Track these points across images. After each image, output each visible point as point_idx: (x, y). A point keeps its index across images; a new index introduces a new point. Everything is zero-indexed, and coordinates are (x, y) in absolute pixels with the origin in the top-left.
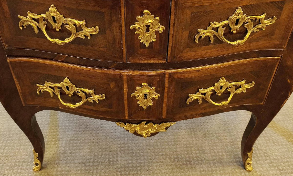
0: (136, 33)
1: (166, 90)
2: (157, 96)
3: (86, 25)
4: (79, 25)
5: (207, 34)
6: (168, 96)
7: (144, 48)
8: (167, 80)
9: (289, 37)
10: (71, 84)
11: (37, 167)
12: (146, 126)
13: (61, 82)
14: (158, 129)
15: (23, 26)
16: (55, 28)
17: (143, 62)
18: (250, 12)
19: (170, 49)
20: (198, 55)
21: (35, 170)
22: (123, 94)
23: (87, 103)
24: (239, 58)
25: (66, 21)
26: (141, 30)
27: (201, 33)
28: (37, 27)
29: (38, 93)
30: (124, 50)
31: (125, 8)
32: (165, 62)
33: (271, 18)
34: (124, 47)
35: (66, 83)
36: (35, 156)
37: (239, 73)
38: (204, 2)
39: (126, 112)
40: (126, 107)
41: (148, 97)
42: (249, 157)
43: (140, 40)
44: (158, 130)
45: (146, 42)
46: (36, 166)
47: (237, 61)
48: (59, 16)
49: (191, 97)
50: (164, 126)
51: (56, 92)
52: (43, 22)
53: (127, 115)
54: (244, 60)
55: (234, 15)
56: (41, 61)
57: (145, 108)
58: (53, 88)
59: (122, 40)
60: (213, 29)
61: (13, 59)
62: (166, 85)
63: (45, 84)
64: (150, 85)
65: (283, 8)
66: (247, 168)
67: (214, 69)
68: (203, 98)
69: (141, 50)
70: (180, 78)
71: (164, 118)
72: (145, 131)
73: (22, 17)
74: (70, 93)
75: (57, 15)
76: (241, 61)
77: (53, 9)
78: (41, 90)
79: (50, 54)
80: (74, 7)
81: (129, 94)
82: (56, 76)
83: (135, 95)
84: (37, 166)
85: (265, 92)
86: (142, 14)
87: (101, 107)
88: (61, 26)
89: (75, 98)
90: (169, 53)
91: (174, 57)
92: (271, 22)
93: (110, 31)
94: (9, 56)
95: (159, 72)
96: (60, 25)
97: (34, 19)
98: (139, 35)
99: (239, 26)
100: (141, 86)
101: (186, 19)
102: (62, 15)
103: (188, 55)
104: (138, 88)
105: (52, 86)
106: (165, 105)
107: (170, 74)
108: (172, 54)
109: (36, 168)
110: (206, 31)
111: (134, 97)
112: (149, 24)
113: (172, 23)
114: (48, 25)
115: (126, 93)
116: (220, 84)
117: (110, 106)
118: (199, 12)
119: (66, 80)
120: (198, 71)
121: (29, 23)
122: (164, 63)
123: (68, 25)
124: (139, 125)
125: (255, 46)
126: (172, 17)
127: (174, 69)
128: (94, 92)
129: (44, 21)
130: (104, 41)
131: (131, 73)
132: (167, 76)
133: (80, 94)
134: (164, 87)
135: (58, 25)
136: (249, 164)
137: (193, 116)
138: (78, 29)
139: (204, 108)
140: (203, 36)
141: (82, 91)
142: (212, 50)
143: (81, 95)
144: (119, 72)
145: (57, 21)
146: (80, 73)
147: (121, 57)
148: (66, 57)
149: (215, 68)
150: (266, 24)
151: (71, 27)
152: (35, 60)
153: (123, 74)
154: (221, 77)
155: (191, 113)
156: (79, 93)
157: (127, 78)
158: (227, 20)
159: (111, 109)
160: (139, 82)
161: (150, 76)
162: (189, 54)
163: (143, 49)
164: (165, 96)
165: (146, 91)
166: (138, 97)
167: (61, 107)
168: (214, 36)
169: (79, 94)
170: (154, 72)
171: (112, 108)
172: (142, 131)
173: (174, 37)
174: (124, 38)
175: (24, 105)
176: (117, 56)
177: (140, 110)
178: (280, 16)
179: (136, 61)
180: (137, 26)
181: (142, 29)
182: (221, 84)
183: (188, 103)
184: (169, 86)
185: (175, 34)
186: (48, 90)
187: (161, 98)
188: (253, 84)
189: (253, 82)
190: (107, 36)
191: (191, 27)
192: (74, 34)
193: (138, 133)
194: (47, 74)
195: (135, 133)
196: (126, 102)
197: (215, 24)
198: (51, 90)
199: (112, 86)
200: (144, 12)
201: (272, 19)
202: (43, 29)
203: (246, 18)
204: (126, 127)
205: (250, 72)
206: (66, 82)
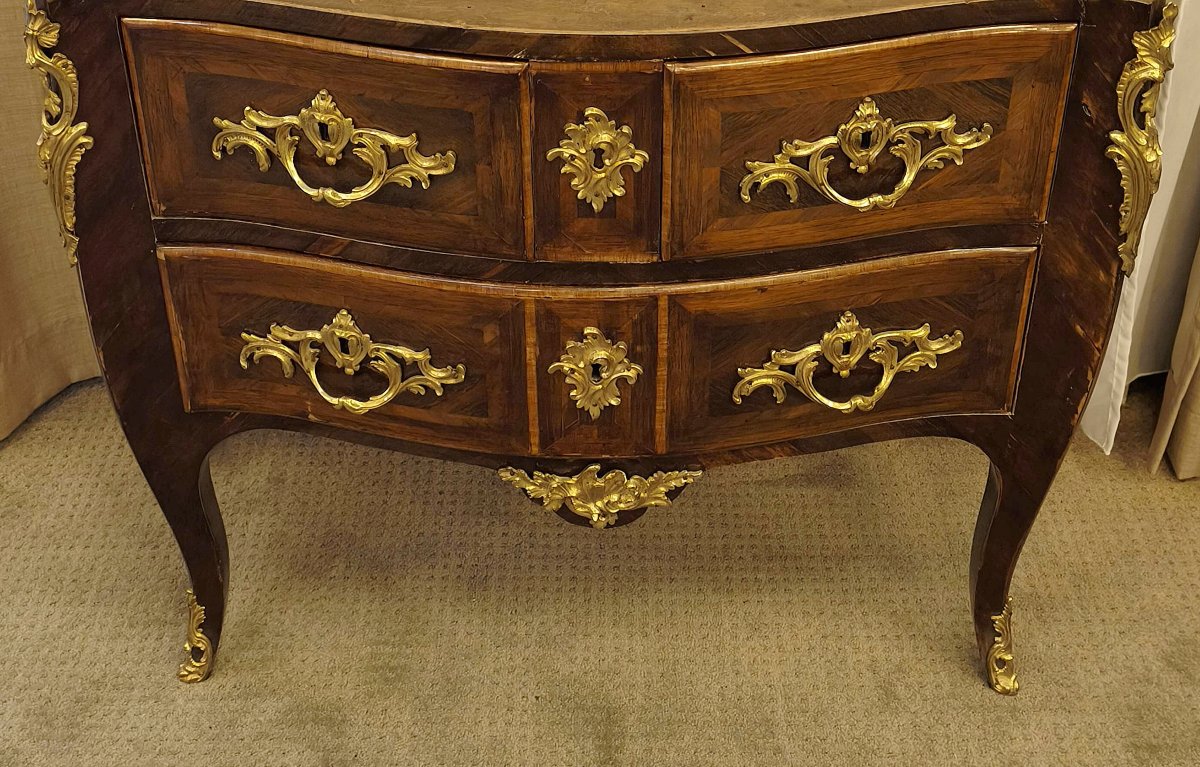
0: (563, 171)
1: (663, 353)
2: (632, 373)
3: (418, 149)
4: (396, 148)
5: (775, 176)
6: (669, 372)
7: (586, 216)
8: (663, 319)
9: (1048, 187)
10: (358, 330)
11: (198, 665)
12: (600, 483)
13: (325, 326)
14: (642, 495)
15: (224, 150)
16: (325, 157)
17: (586, 259)
18: (905, 110)
19: (666, 220)
20: (754, 239)
21: (189, 678)
22: (522, 365)
23: (403, 398)
24: (896, 251)
25: (360, 135)
26: (577, 162)
27: (757, 172)
28: (268, 151)
29: (244, 364)
30: (530, 223)
31: (533, 103)
32: (655, 259)
33: (975, 129)
34: (530, 211)
35: (341, 327)
36: (195, 615)
37: (902, 299)
38: (756, 86)
39: (534, 429)
40: (533, 412)
41: (604, 375)
42: (999, 635)
43: (578, 192)
44: (644, 500)
45: (594, 197)
46: (194, 663)
47: (887, 262)
48: (339, 120)
49: (747, 379)
50: (665, 486)
51: (303, 360)
52: (289, 138)
53: (535, 440)
54: (916, 257)
55: (853, 120)
56: (267, 256)
57: (595, 412)
58: (294, 346)
59: (522, 191)
60: (794, 160)
61: (177, 250)
62: (663, 334)
63: (270, 333)
64: (610, 334)
65: (1009, 100)
66: (998, 683)
67: (814, 284)
68: (786, 384)
69: (582, 223)
70: (706, 313)
71: (659, 452)
72: (599, 504)
73: (226, 123)
74: (350, 363)
75: (333, 120)
76: (905, 260)
77: (322, 103)
78: (252, 355)
79: (295, 236)
80: (386, 98)
81: (542, 365)
82: (309, 305)
83: (562, 367)
84: (199, 661)
85: (1009, 369)
86: (581, 118)
87: (451, 413)
88: (343, 152)
89: (367, 381)
90: (665, 232)
91: (682, 246)
92: (978, 140)
93: (490, 164)
94: (164, 242)
95: (639, 290)
96: (338, 148)
97: (260, 129)
98: (572, 176)
99: (874, 153)
100: (581, 337)
101: (710, 132)
102: (350, 119)
103: (725, 238)
104: (570, 344)
105: (294, 338)
106: (661, 405)
107: (673, 298)
108: (673, 235)
109: (193, 670)
110: (772, 166)
111: (560, 373)
112: (603, 146)
113: (667, 143)
114: (303, 147)
115: (534, 362)
116: (840, 335)
117: (482, 408)
118: (746, 113)
119: (343, 319)
120: (762, 289)
121: (244, 140)
122: (653, 263)
123: (364, 146)
124: (575, 479)
125: (942, 211)
126: (668, 127)
127: (685, 281)
128: (429, 357)
129: (291, 136)
130: (470, 193)
131: (550, 293)
132: (663, 303)
133: (383, 364)
134: (654, 342)
135: (333, 147)
136: (1002, 663)
137: (761, 448)
138: (395, 157)
139: (797, 422)
140: (765, 181)
141: (389, 354)
142: (799, 224)
143: (386, 369)
144: (511, 290)
145: (331, 138)
146: (389, 294)
147: (519, 243)
148: (346, 243)
149: (821, 282)
150: (963, 145)
151: (374, 154)
152: (248, 253)
153: (523, 297)
154: (843, 314)
155: (752, 438)
156: (380, 362)
157: (537, 311)
158: (835, 135)
159: (484, 419)
160: (575, 323)
161: (609, 304)
162: (728, 235)
163: (585, 220)
164: (659, 373)
165: (600, 354)
166: (572, 376)
167: (314, 414)
168: (800, 181)
169: (379, 367)
170: (622, 292)
171: (487, 416)
172: (588, 502)
173: (678, 184)
174: (528, 187)
175: (188, 408)
176: (509, 238)
177: (581, 424)
178: (1005, 122)
179: (564, 255)
180: (567, 152)
181: (581, 160)
182: (845, 334)
183: (739, 400)
184: (672, 339)
185: (678, 173)
186: (275, 354)
187: (648, 379)
188: (957, 338)
189: (959, 333)
190: (479, 180)
191: (725, 154)
192: (380, 173)
193: (573, 510)
194: (280, 300)
195: (565, 512)
196: (532, 393)
197: (798, 148)
198: (287, 354)
199: (488, 338)
200: (586, 113)
201: (980, 131)
202: (288, 158)
203: (894, 130)
204: (532, 488)
205: (941, 298)
206: (343, 324)
